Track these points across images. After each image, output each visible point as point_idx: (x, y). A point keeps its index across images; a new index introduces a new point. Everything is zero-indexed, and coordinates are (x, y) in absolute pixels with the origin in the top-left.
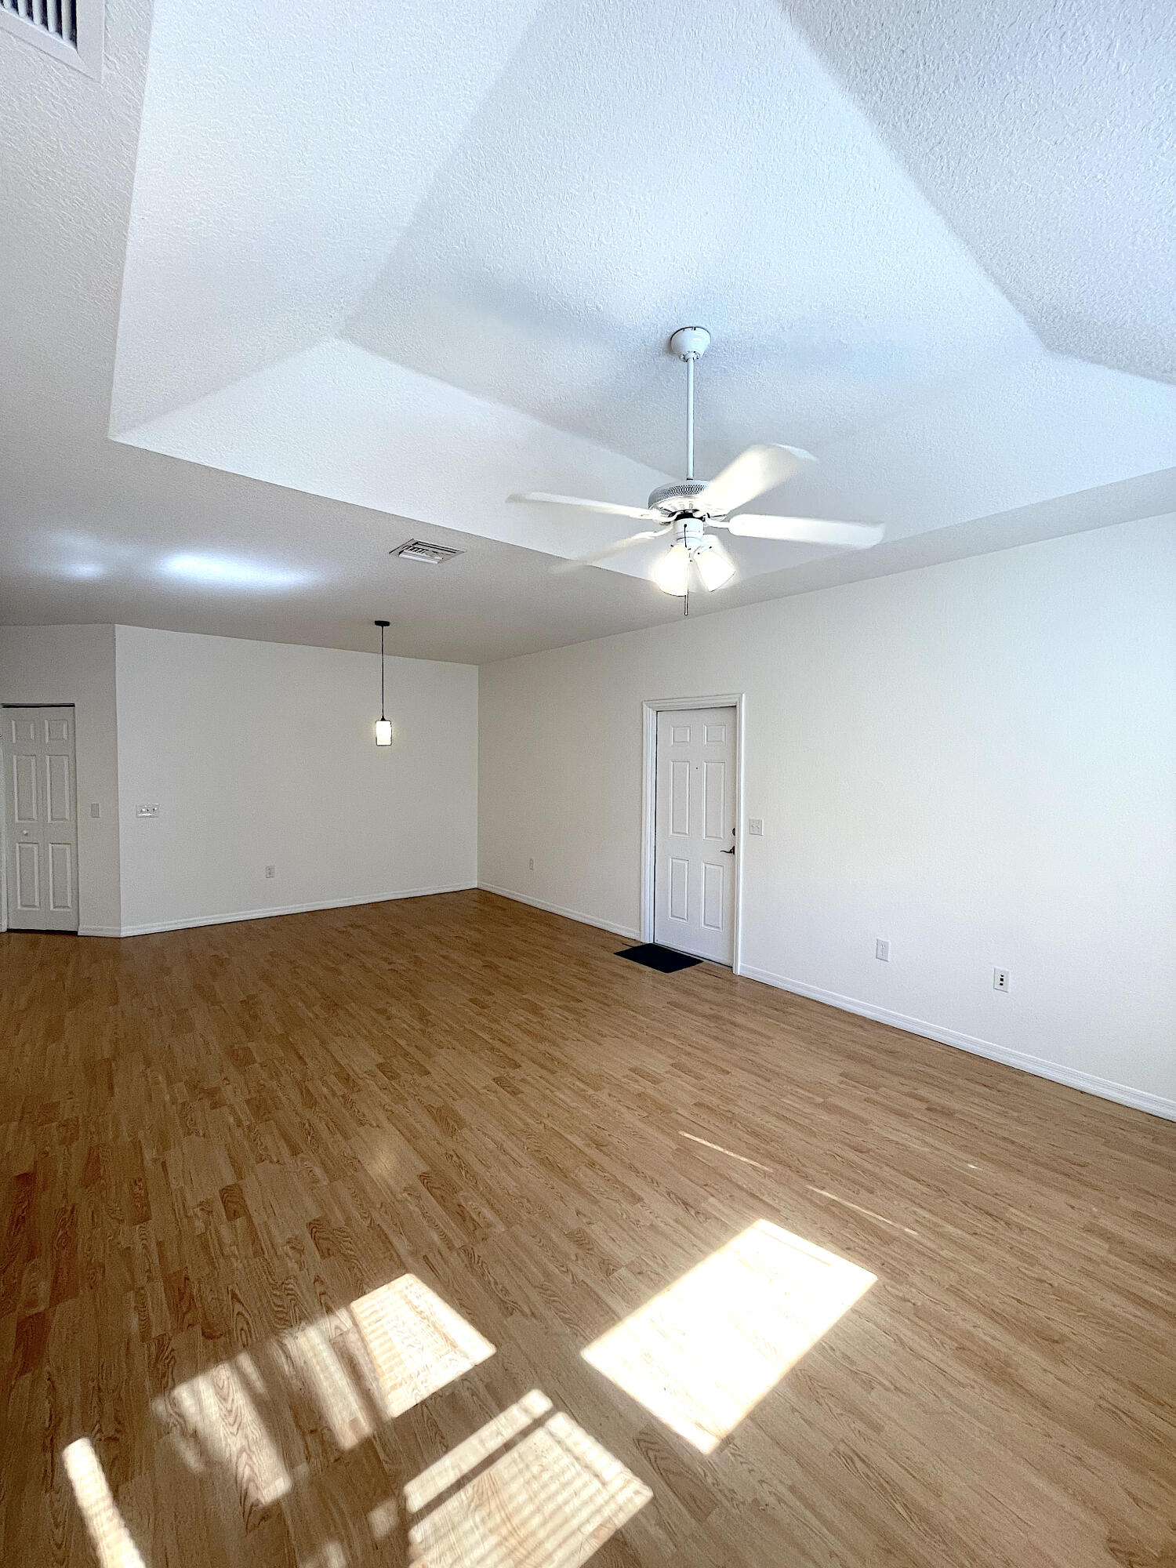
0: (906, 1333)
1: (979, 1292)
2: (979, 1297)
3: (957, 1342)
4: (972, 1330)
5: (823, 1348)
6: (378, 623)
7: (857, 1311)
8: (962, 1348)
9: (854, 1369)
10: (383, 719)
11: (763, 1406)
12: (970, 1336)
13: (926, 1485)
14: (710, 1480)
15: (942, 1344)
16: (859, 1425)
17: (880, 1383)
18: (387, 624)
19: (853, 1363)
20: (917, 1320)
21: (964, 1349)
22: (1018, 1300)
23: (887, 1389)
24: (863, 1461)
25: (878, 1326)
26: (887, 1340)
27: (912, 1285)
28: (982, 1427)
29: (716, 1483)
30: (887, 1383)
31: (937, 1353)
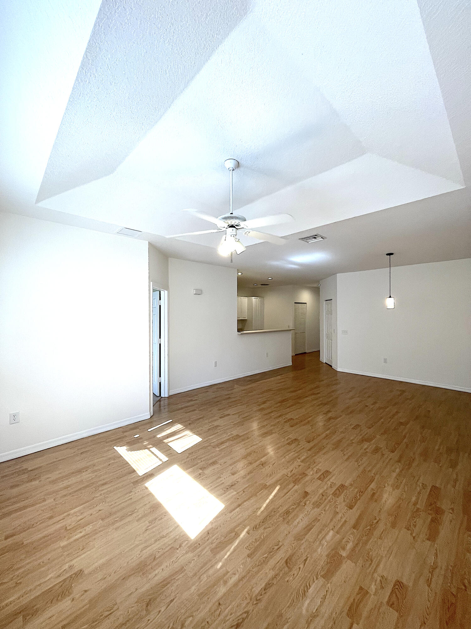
0: (166, 540)
1: (179, 582)
2: (177, 580)
3: (158, 558)
4: (162, 567)
5: (166, 513)
6: (387, 254)
7: (178, 527)
8: (155, 559)
9: (157, 520)
10: (390, 297)
11: (153, 496)
12: (159, 565)
13: (118, 527)
14: (140, 484)
15: (159, 552)
16: (140, 516)
17: (150, 526)
18: (392, 254)
19: (160, 520)
20: (170, 547)
21: (154, 559)
22: (172, 601)
23: (148, 526)
24: (131, 514)
25: (171, 532)
26: (164, 533)
27: (187, 553)
28: (126, 550)
29: (138, 485)
30: (150, 527)
31: (155, 548)
